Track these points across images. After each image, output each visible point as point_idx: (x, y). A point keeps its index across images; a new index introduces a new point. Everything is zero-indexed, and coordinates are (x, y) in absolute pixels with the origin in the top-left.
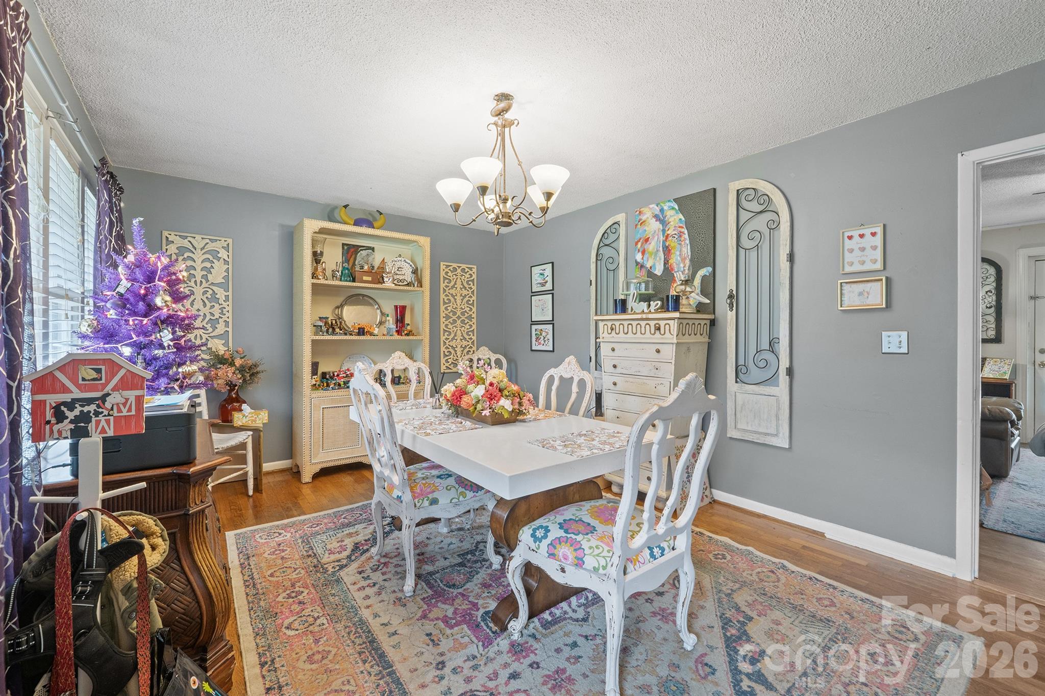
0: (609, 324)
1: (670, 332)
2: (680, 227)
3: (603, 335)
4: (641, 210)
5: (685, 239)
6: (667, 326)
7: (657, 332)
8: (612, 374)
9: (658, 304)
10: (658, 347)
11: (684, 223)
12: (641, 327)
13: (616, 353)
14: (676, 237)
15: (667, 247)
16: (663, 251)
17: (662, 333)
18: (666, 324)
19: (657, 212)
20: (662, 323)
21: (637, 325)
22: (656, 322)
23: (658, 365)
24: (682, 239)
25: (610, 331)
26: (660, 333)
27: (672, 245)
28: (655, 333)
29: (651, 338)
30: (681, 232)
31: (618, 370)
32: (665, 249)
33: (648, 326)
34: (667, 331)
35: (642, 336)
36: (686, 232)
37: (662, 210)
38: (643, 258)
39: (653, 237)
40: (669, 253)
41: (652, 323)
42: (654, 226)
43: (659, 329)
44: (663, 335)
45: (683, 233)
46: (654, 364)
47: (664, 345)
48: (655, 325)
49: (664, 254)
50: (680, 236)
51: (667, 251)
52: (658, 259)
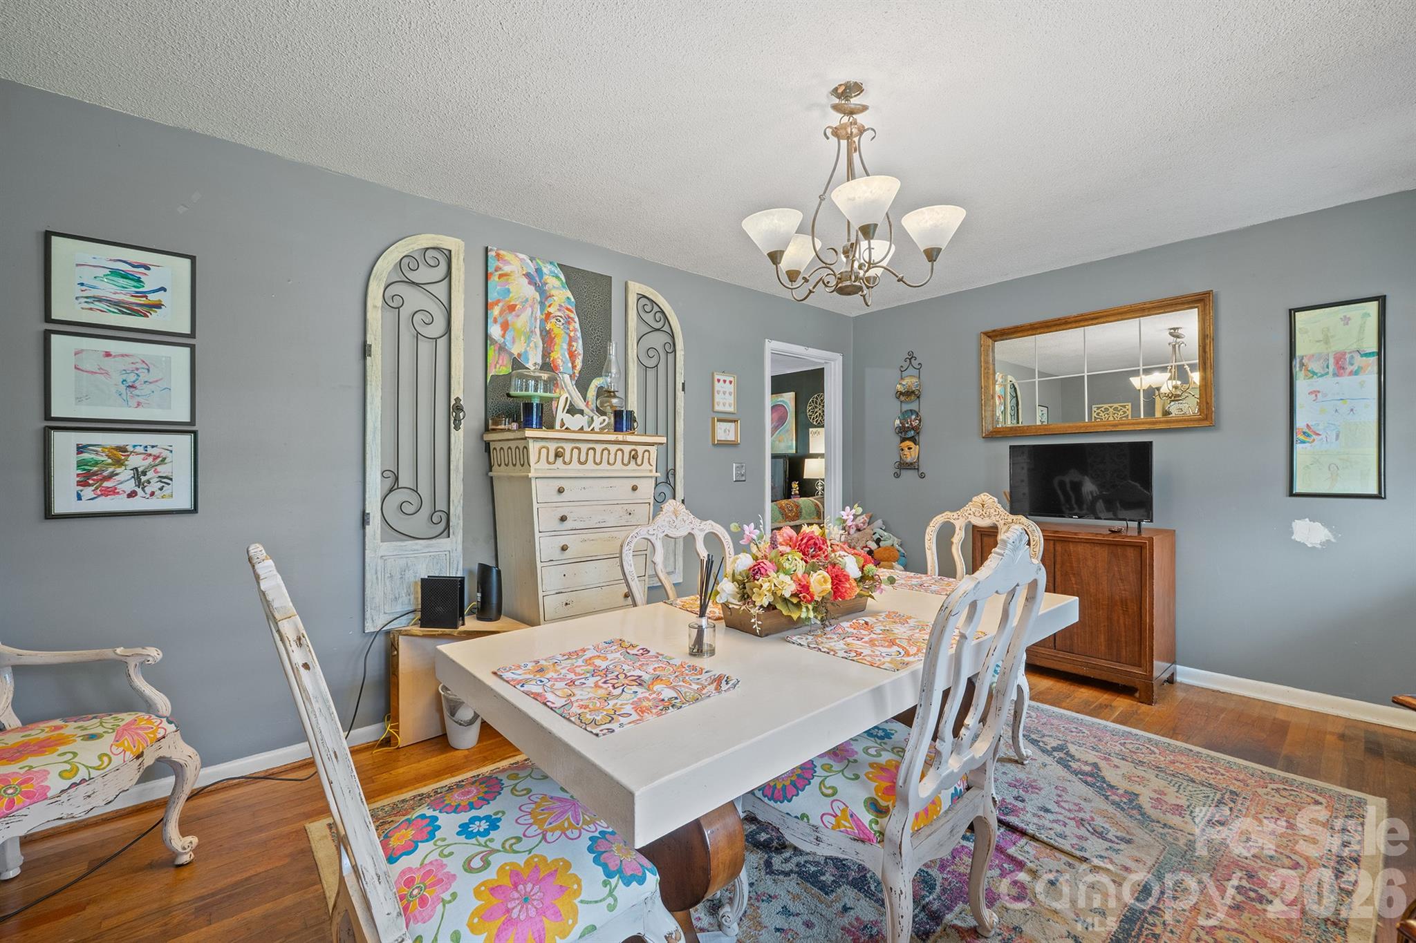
0: (552, 447)
1: (649, 462)
2: (567, 309)
3: (538, 466)
4: (502, 252)
5: (575, 330)
6: (647, 453)
7: (633, 462)
8: (555, 533)
9: (604, 420)
10: (635, 482)
11: (574, 305)
12: (609, 454)
13: (566, 496)
14: (562, 321)
15: (549, 332)
16: (541, 334)
17: (639, 462)
18: (645, 451)
19: (532, 271)
20: (640, 449)
21: (603, 450)
22: (633, 447)
23: (630, 508)
24: (571, 328)
25: (552, 458)
26: (636, 463)
27: (556, 331)
28: (629, 462)
29: (622, 470)
30: (569, 317)
31: (568, 524)
32: (544, 333)
33: (619, 453)
34: (646, 460)
35: (609, 467)
36: (577, 319)
37: (539, 270)
38: (503, 336)
39: (524, 308)
40: (551, 343)
41: (627, 448)
42: (522, 290)
43: (635, 457)
44: (639, 466)
45: (573, 319)
46: (626, 507)
47: (642, 480)
48: (630, 453)
49: (543, 340)
50: (569, 323)
51: (548, 338)
52: (532, 344)
